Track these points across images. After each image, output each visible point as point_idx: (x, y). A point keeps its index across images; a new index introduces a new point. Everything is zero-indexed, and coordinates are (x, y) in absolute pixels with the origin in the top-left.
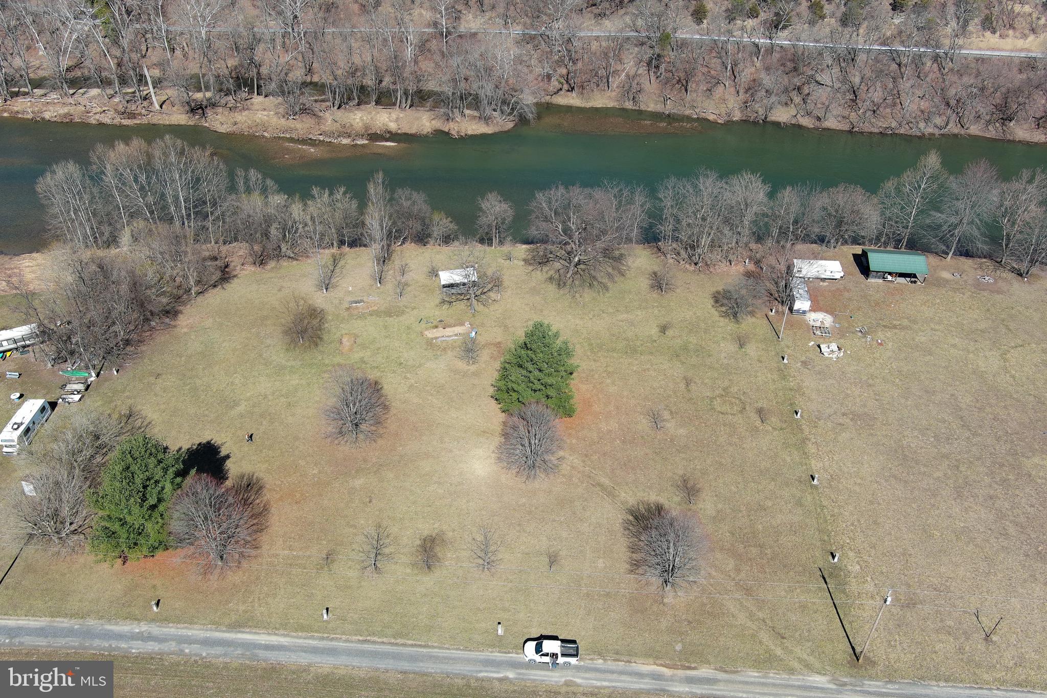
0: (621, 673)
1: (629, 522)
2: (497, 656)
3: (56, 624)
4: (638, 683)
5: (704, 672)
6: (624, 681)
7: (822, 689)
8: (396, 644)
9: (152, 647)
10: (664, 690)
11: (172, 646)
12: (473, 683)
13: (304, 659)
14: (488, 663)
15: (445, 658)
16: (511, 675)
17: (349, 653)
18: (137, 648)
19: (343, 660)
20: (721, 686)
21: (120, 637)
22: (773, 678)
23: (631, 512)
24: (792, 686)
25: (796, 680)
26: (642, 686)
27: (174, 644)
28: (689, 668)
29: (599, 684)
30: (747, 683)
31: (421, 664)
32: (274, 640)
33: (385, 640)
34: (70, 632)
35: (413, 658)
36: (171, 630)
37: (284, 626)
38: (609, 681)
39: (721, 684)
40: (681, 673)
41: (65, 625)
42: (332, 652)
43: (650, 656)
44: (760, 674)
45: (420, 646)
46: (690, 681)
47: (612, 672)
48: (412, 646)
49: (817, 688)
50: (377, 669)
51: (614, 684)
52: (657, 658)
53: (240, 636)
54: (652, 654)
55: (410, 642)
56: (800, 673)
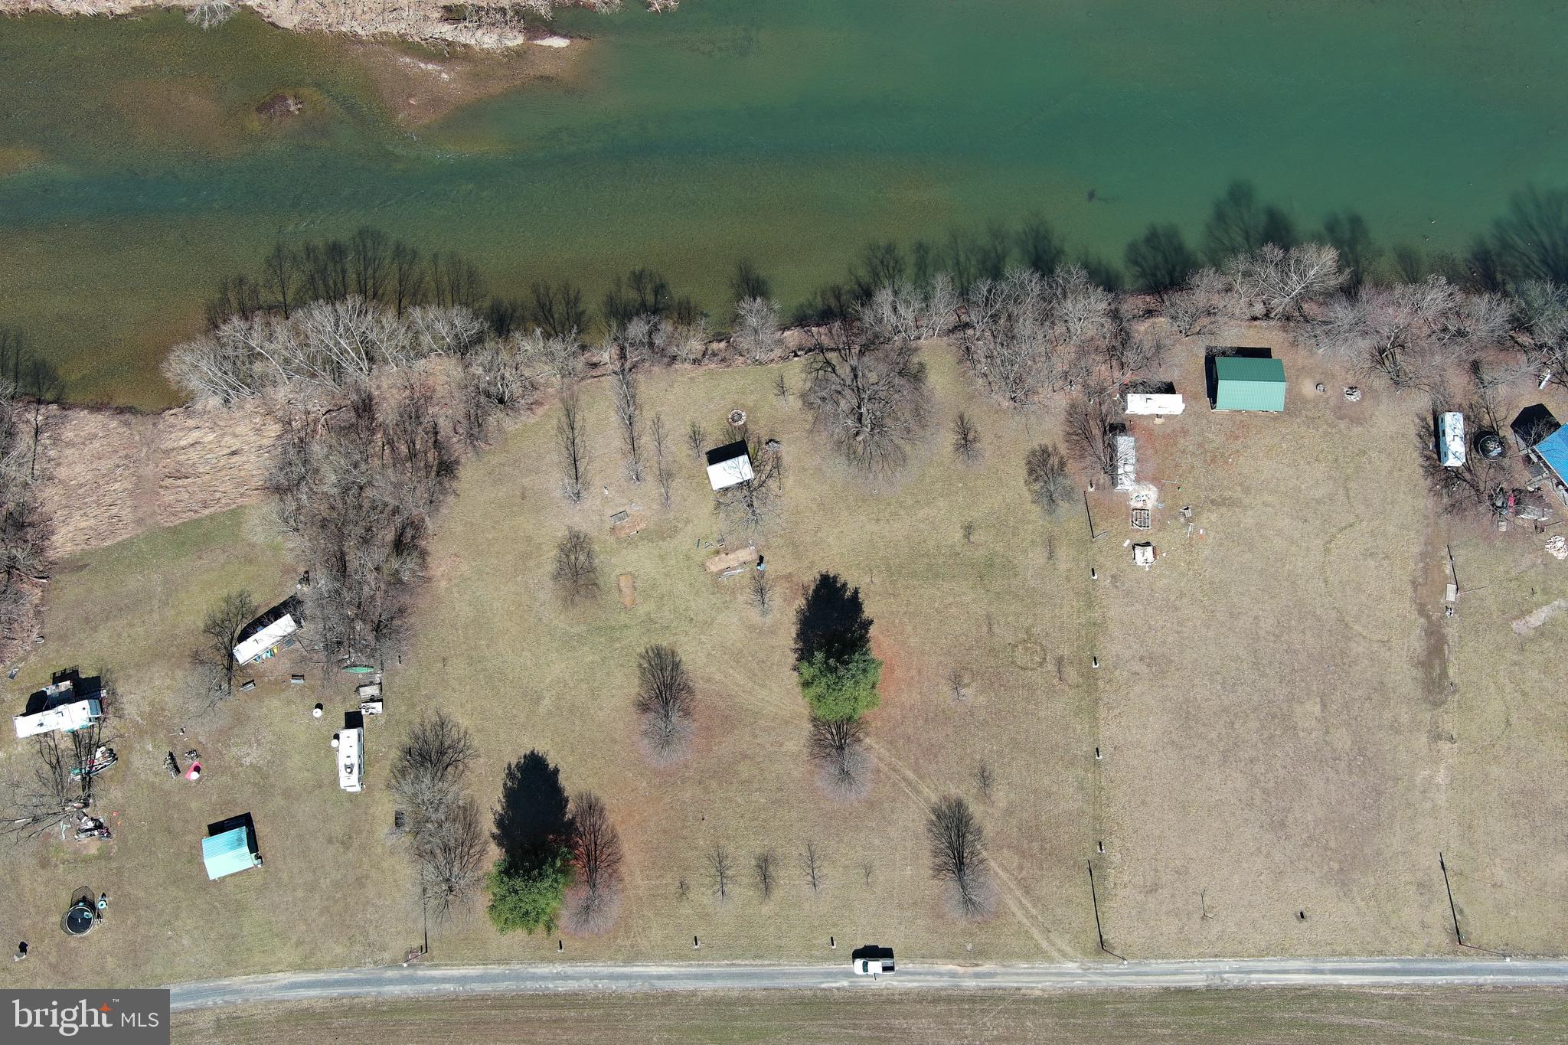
0: (927, 974)
1: (932, 823)
2: (831, 967)
3: (490, 971)
4: (939, 981)
5: (987, 967)
6: (929, 981)
7: (1072, 973)
8: (756, 965)
9: (572, 985)
10: (957, 986)
11: (586, 984)
12: (819, 994)
13: (690, 985)
14: (829, 975)
15: (795, 974)
16: (845, 983)
17: (721, 976)
18: (563, 987)
19: (719, 984)
20: (999, 979)
21: (544, 978)
22: (1037, 968)
23: (934, 811)
24: (1051, 974)
25: (1054, 968)
26: (942, 984)
27: (588, 981)
28: (977, 965)
29: (910, 985)
30: (1017, 974)
31: (777, 981)
32: (663, 970)
33: (747, 962)
34: (504, 977)
35: (771, 976)
36: (581, 968)
37: (666, 957)
38: (919, 981)
39: (999, 977)
40: (971, 970)
41: (497, 971)
42: (709, 977)
43: (948, 957)
44: (1030, 966)
45: (774, 965)
46: (977, 976)
47: (920, 974)
48: (768, 965)
49: (1069, 974)
50: (747, 989)
51: (921, 984)
52: (953, 958)
53: (635, 969)
54: (950, 956)
55: (766, 962)
56: (1058, 962)
